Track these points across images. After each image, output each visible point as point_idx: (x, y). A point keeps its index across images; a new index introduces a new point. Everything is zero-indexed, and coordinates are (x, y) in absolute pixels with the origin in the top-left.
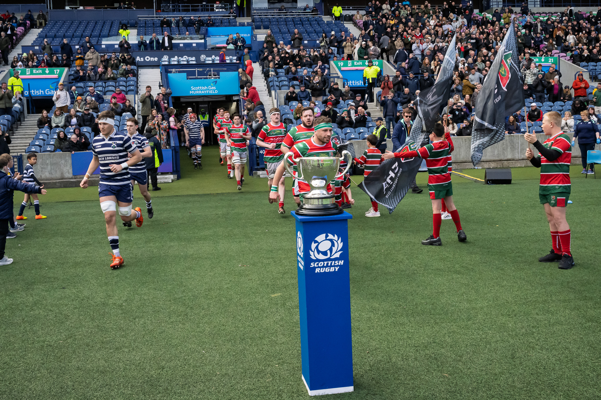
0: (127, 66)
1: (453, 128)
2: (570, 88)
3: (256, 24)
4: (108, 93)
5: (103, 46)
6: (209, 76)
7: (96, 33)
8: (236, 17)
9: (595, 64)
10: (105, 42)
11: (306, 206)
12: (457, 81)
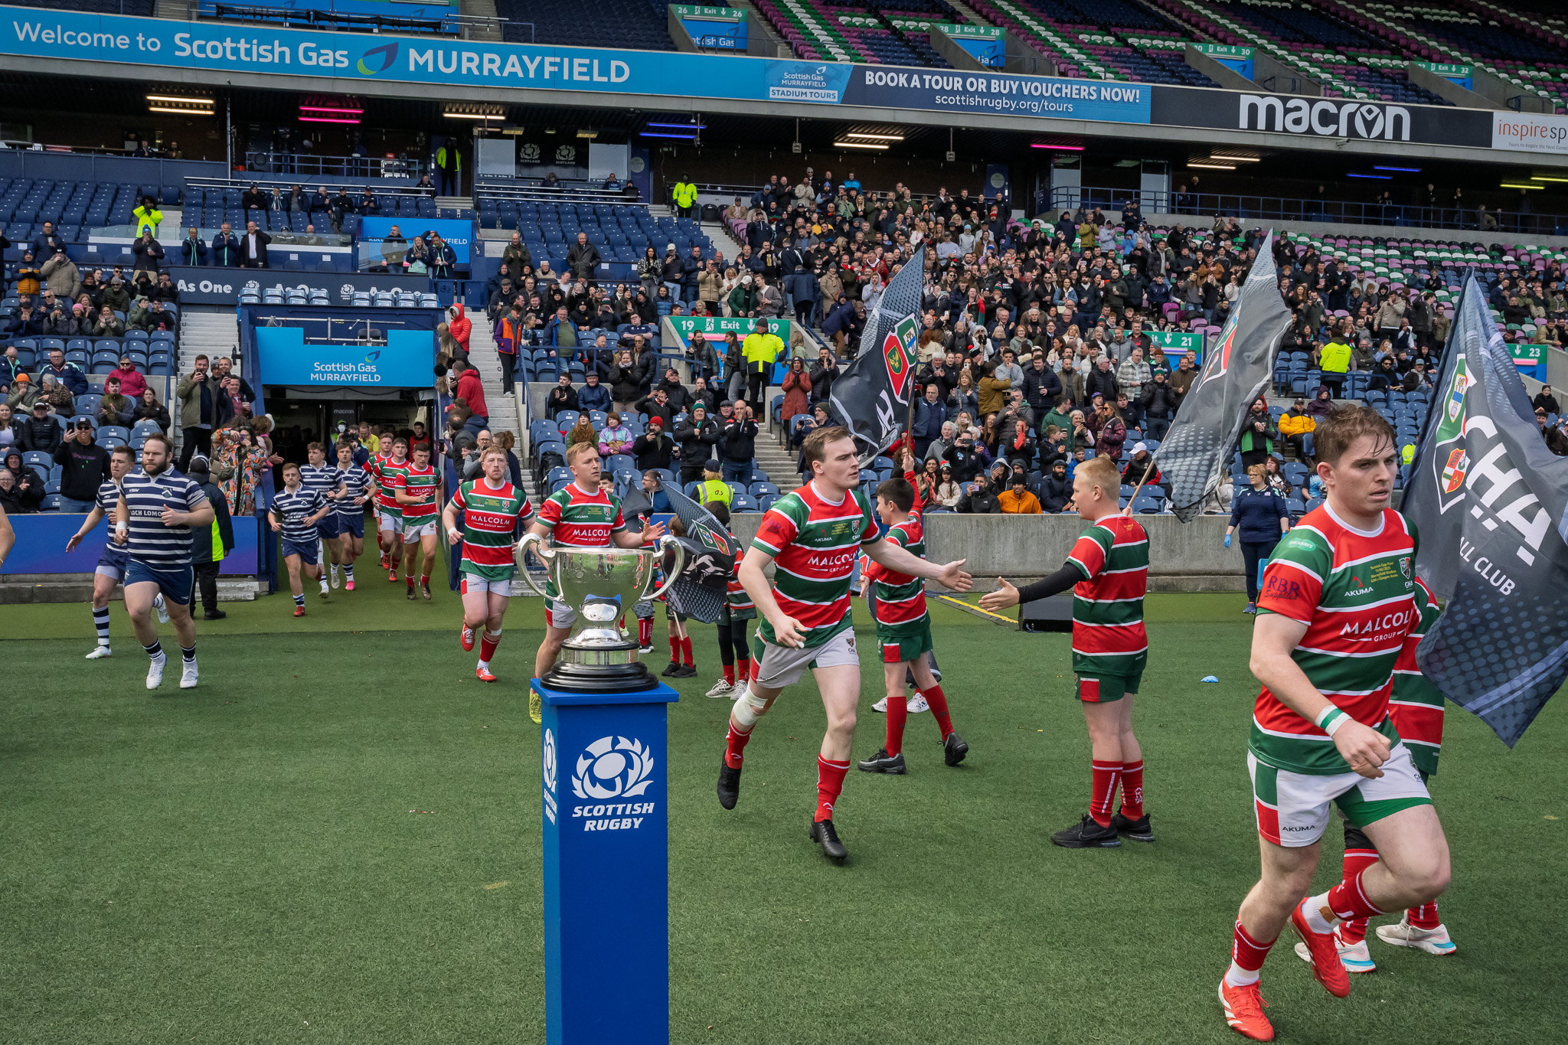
0: (151, 300)
1: (951, 493)
3: (483, 214)
4: (98, 368)
5: (92, 249)
6: (361, 337)
7: (74, 213)
8: (434, 194)
9: (1286, 355)
10: (96, 239)
11: (568, 668)
12: (964, 380)
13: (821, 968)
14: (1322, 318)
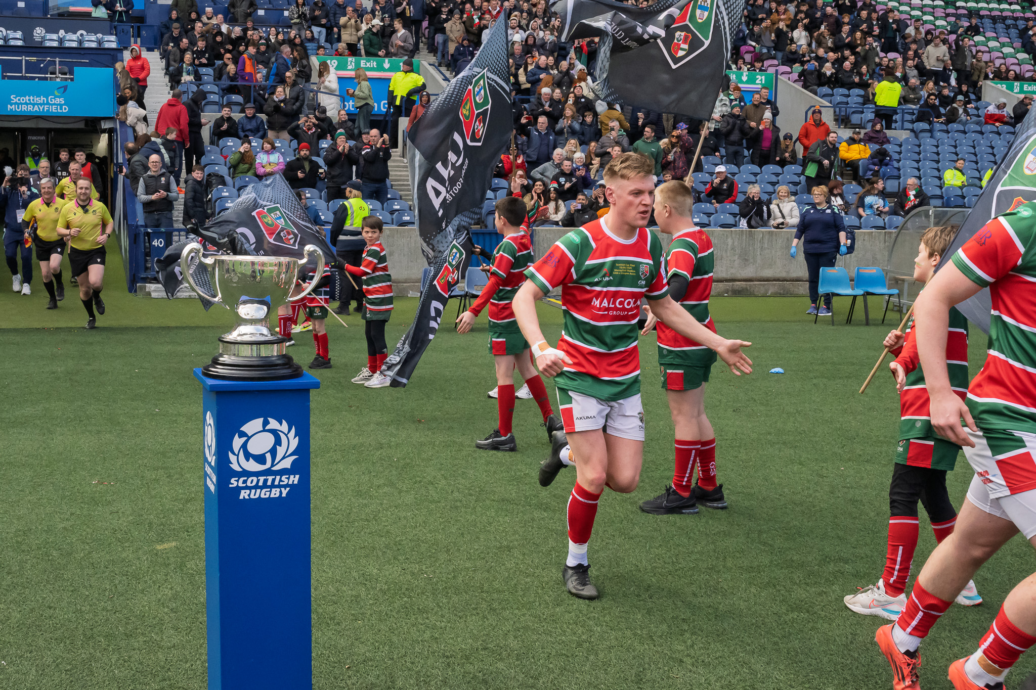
1: (557, 210)
2: (794, 139)
6: (51, 73)
9: (845, 91)
11: (225, 359)
12: (568, 112)
13: (443, 616)
14: (877, 60)
